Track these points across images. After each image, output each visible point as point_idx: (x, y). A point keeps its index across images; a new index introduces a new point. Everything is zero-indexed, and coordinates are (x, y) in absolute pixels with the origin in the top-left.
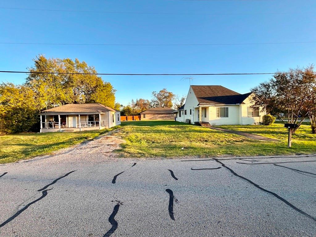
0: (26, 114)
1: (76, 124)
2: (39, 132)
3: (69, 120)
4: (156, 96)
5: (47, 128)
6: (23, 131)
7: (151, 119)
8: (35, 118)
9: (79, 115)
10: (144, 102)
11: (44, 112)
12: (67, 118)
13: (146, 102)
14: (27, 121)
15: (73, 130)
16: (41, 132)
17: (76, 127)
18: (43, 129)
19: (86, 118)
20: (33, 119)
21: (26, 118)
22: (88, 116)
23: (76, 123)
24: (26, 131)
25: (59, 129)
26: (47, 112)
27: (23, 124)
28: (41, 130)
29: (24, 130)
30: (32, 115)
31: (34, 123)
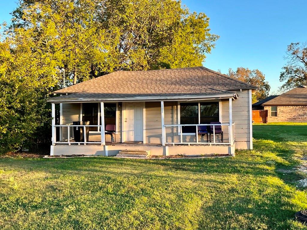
0: (18, 101)
1: (144, 132)
2: (49, 154)
3: (124, 120)
4: (300, 55)
5: (69, 142)
6: (9, 148)
7: (294, 119)
8: (38, 112)
9: (162, 103)
10: (247, 76)
11: (58, 95)
12: (118, 113)
13: (254, 75)
14: (19, 119)
15: (144, 152)
16: (52, 154)
17: (145, 142)
18: (57, 146)
19: (172, 114)
20: (33, 115)
21: (17, 111)
22: (179, 107)
23: (145, 128)
24: (16, 149)
25: (101, 148)
26: (64, 94)
27: (9, 129)
28: (52, 147)
29: (11, 148)
30: (30, 102)
31: (35, 125)
